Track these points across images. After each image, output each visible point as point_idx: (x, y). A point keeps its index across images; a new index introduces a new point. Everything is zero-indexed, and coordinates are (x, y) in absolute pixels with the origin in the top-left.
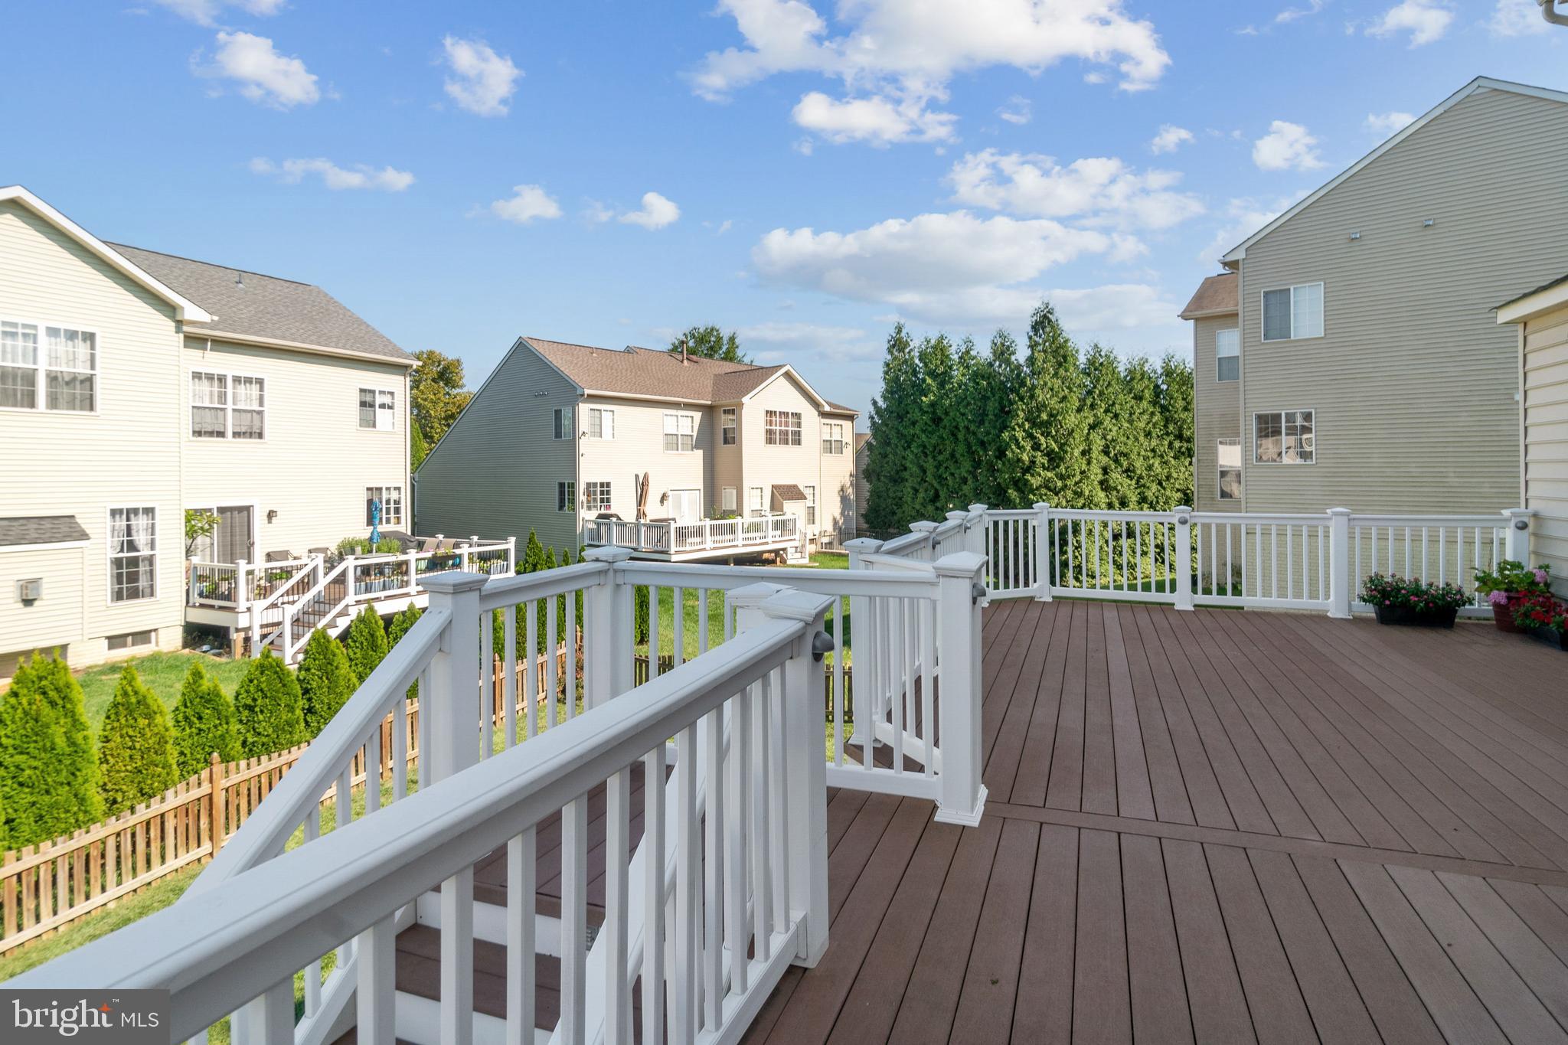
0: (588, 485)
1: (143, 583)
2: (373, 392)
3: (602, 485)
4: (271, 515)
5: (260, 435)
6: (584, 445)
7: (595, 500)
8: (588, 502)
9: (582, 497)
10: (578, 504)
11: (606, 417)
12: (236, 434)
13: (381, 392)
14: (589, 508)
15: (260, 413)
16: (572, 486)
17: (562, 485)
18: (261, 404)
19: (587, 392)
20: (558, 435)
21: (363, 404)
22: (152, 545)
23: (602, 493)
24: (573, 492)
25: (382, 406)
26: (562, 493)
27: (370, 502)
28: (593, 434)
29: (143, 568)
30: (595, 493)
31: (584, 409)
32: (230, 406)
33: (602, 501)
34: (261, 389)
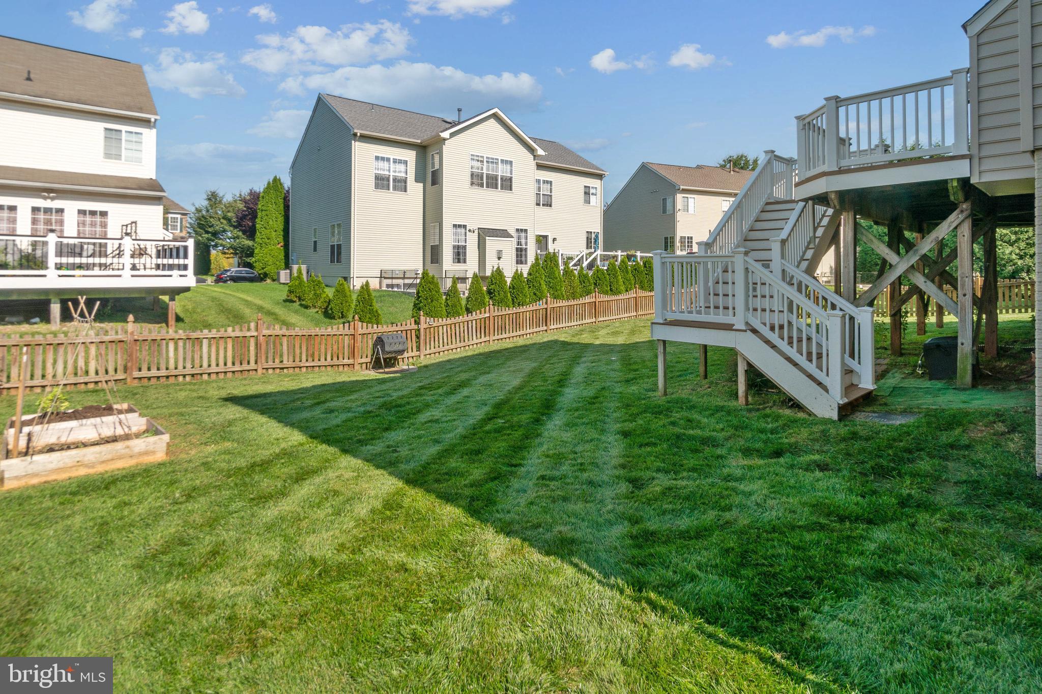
0: (681, 237)
1: (523, 259)
2: (589, 187)
3: (688, 238)
4: (554, 240)
5: (551, 206)
6: (679, 216)
7: (685, 246)
8: (681, 246)
9: (678, 244)
10: (676, 248)
11: (691, 201)
12: (544, 205)
13: (593, 188)
14: (681, 250)
15: (551, 196)
16: (673, 238)
17: (666, 239)
18: (551, 192)
19: (682, 187)
20: (664, 211)
21: (585, 193)
22: (526, 244)
23: (688, 242)
24: (673, 242)
25: (593, 194)
26: (666, 243)
27: (587, 238)
28: (684, 210)
29: (523, 253)
30: (685, 242)
31: (679, 197)
32: (541, 193)
33: (688, 247)
34: (551, 186)
